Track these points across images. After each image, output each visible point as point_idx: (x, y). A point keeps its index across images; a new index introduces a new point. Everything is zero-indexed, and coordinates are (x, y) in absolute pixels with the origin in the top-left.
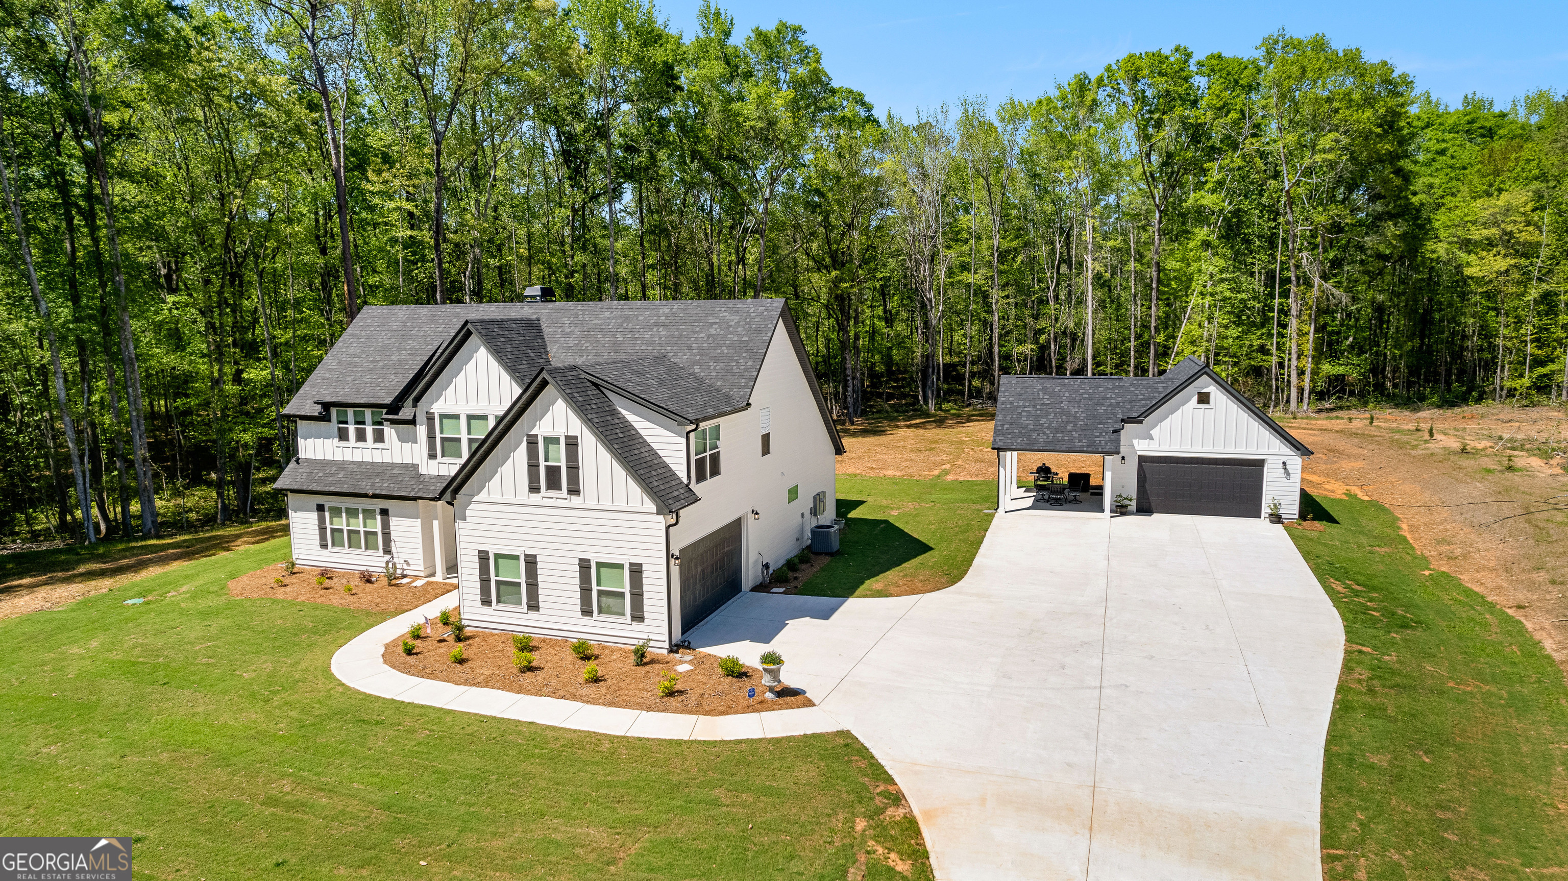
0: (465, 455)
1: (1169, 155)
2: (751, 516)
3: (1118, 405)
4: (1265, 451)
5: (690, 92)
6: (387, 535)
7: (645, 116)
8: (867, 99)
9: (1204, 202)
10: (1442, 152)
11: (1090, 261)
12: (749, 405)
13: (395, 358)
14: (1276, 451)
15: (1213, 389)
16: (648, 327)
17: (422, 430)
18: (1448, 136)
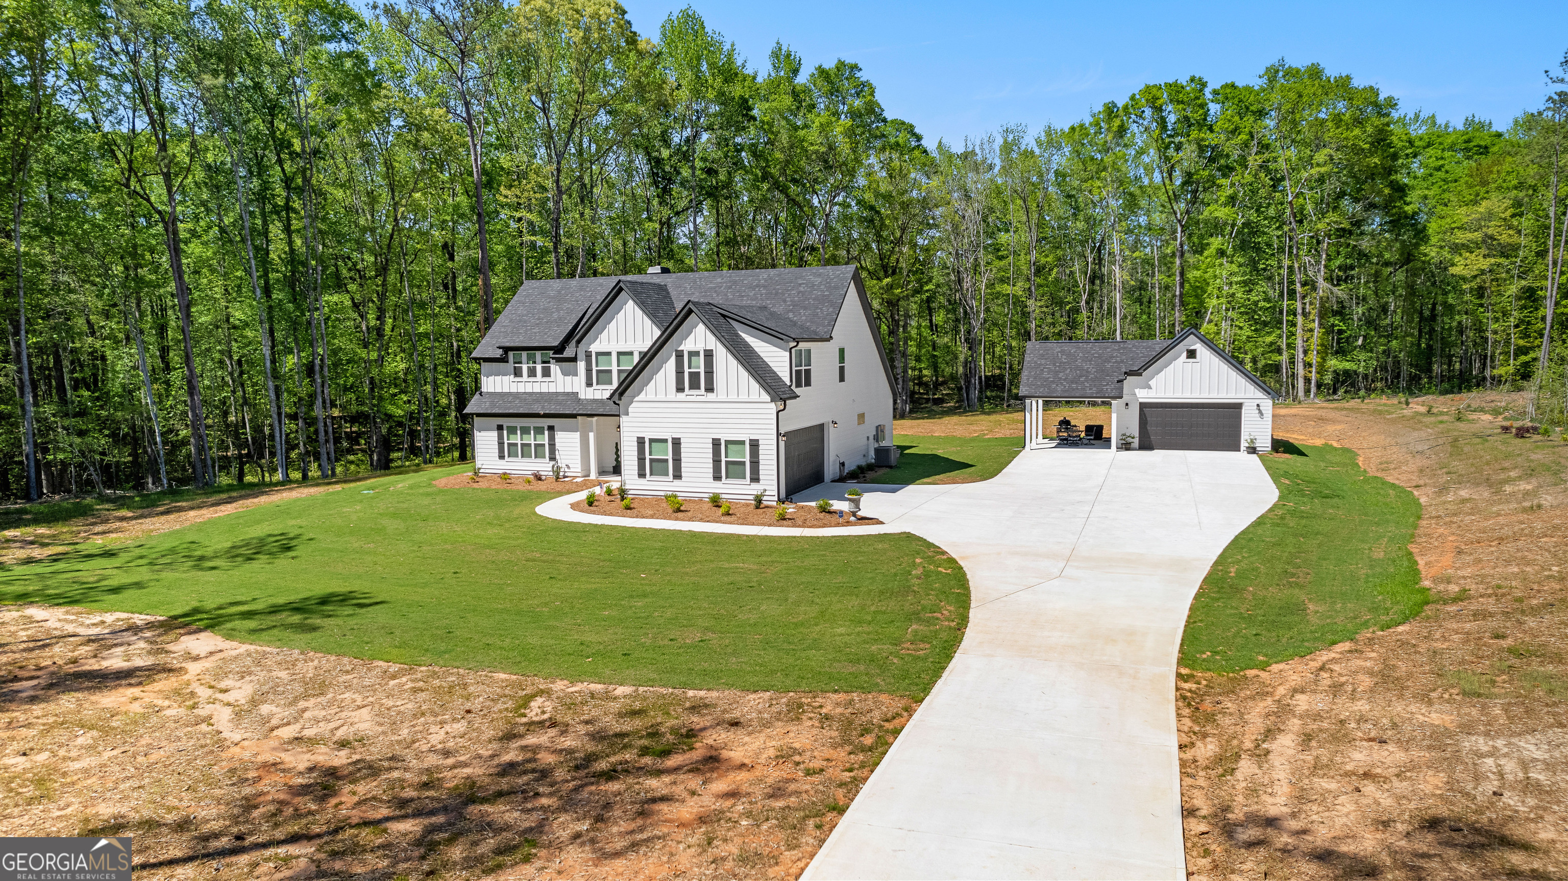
0: (615, 384)
1: (1189, 175)
2: (831, 425)
3: (1122, 361)
4: (1242, 396)
5: (762, 122)
6: (552, 445)
7: (723, 142)
8: (917, 130)
9: (1217, 214)
10: (1438, 169)
11: (1117, 271)
12: (831, 338)
13: (555, 315)
14: (1251, 396)
15: (1199, 347)
16: (752, 288)
17: (581, 365)
18: (1447, 154)
